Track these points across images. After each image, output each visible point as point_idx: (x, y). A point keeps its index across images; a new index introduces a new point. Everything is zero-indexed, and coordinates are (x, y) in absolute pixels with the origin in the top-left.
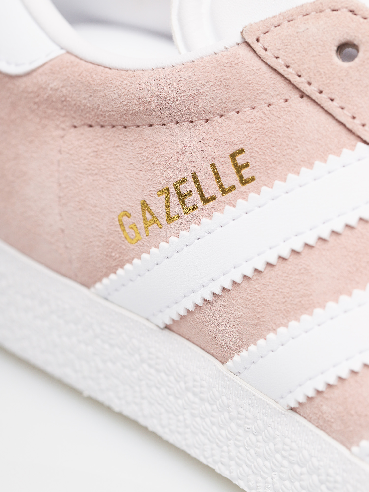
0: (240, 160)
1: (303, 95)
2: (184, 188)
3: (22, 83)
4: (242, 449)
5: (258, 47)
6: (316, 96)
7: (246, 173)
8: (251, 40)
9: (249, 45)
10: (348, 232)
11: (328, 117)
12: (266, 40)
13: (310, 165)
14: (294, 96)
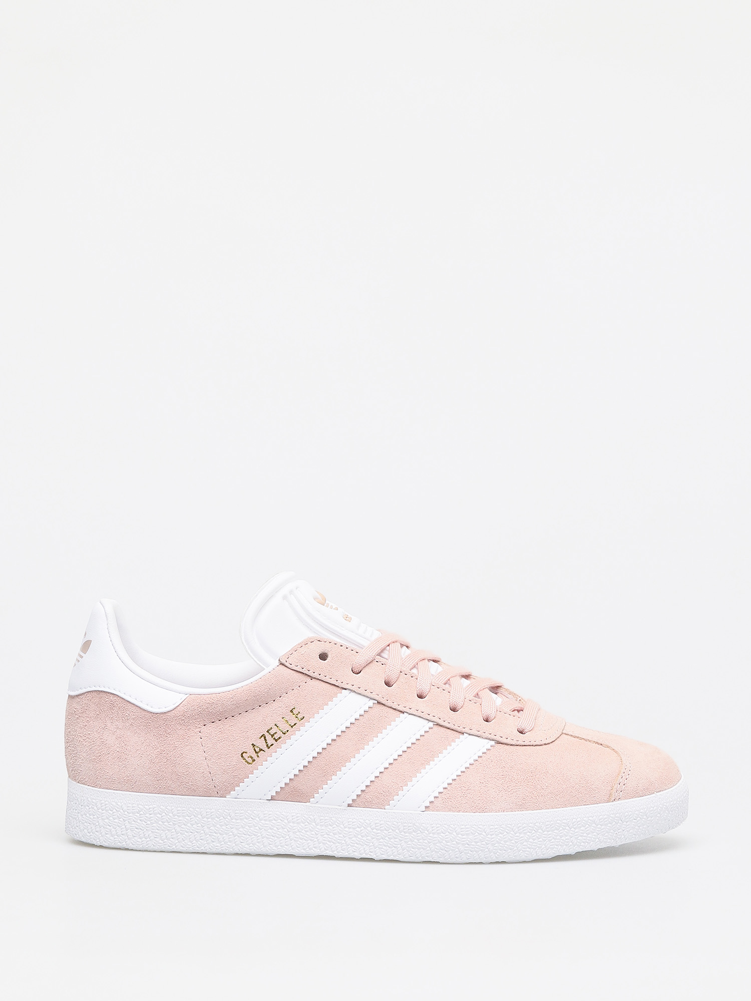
0: (295, 711)
1: (312, 678)
2: (272, 732)
3: (172, 714)
4: (325, 836)
5: (287, 664)
6: (318, 677)
7: (300, 716)
8: (284, 662)
9: (283, 665)
10: (352, 726)
11: (326, 684)
12: (290, 661)
13: (327, 704)
14: (309, 679)
